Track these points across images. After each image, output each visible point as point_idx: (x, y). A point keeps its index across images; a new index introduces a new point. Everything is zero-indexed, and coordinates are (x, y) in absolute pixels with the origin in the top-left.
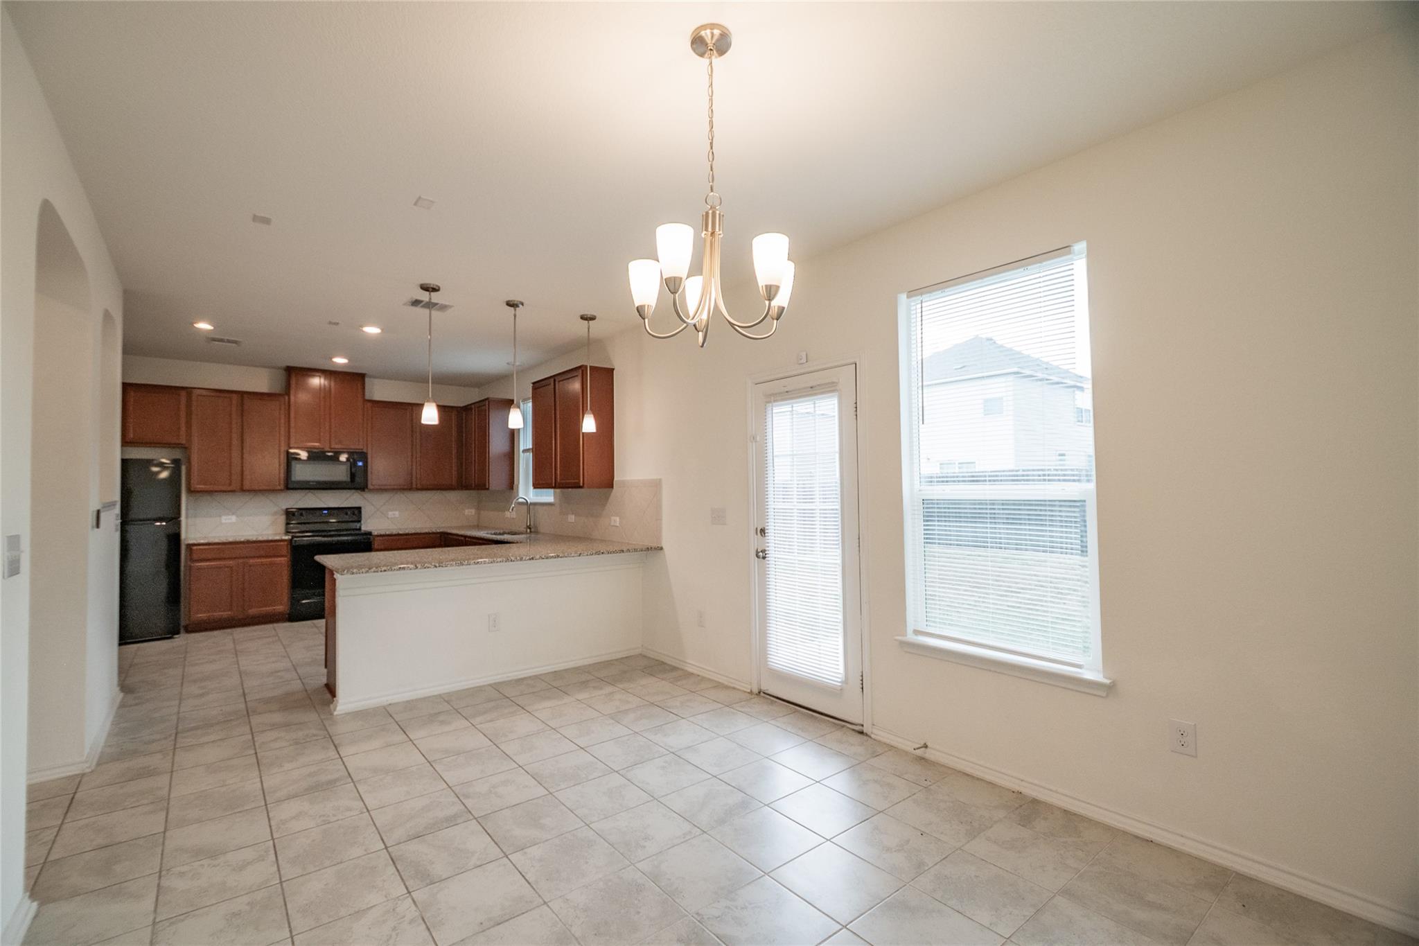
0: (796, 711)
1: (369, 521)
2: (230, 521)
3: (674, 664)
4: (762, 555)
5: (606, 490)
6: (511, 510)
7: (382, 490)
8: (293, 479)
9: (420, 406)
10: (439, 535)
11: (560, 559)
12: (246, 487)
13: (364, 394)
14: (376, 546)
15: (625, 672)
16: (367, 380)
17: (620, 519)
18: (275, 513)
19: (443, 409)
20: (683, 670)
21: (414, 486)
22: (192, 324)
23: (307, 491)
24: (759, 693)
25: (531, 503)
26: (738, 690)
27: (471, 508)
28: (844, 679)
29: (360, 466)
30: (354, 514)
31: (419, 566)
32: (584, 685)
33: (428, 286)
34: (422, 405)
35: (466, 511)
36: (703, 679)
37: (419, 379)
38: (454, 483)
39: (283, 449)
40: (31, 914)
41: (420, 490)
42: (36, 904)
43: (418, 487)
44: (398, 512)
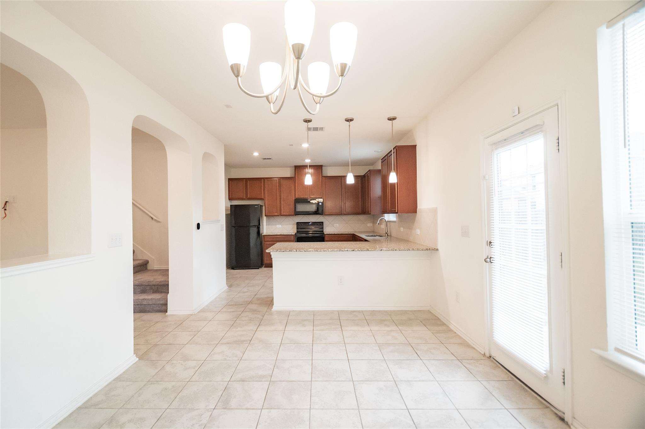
0: (513, 380)
1: (327, 228)
2: (279, 227)
3: (445, 322)
4: (489, 260)
5: (414, 214)
6: (377, 225)
7: (330, 215)
8: (297, 211)
9: (345, 177)
10: (352, 235)
11: (369, 252)
12: (283, 213)
13: (322, 174)
14: (326, 239)
15: (410, 319)
16: (323, 168)
17: (420, 230)
18: (293, 224)
19: (356, 177)
20: (448, 326)
21: (343, 213)
22: (253, 154)
23: (304, 215)
24: (490, 357)
25: (388, 221)
26: (476, 350)
27: (370, 223)
28: (549, 369)
29: (320, 205)
30: (320, 225)
31: (298, 250)
32: (381, 322)
33: (306, 120)
34: (346, 176)
35: (368, 224)
36: (457, 336)
37: (345, 165)
38: (360, 211)
39: (293, 199)
40: (134, 362)
41: (346, 214)
42: (138, 359)
43: (345, 213)
44: (338, 224)
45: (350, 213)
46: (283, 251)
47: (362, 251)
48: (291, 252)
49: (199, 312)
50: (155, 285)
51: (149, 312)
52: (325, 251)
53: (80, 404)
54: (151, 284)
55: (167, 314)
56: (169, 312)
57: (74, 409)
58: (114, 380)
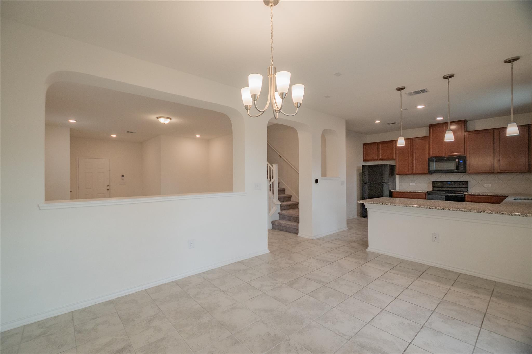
1: (472, 188)
2: (412, 185)
7: (477, 173)
8: (431, 169)
13: (467, 129)
16: (468, 122)
18: (428, 183)
21: (495, 170)
22: (374, 122)
30: (464, 184)
31: (384, 204)
33: (398, 88)
39: (427, 158)
40: (267, 252)
41: (500, 173)
42: (269, 252)
43: (499, 171)
44: (490, 184)
45: (508, 172)
46: (371, 203)
47: (454, 210)
48: (377, 205)
49: (316, 239)
50: (295, 217)
51: (290, 232)
52: (410, 206)
53: (239, 260)
54: (293, 216)
55: (298, 235)
56: (299, 235)
57: (237, 261)
58: (256, 257)
